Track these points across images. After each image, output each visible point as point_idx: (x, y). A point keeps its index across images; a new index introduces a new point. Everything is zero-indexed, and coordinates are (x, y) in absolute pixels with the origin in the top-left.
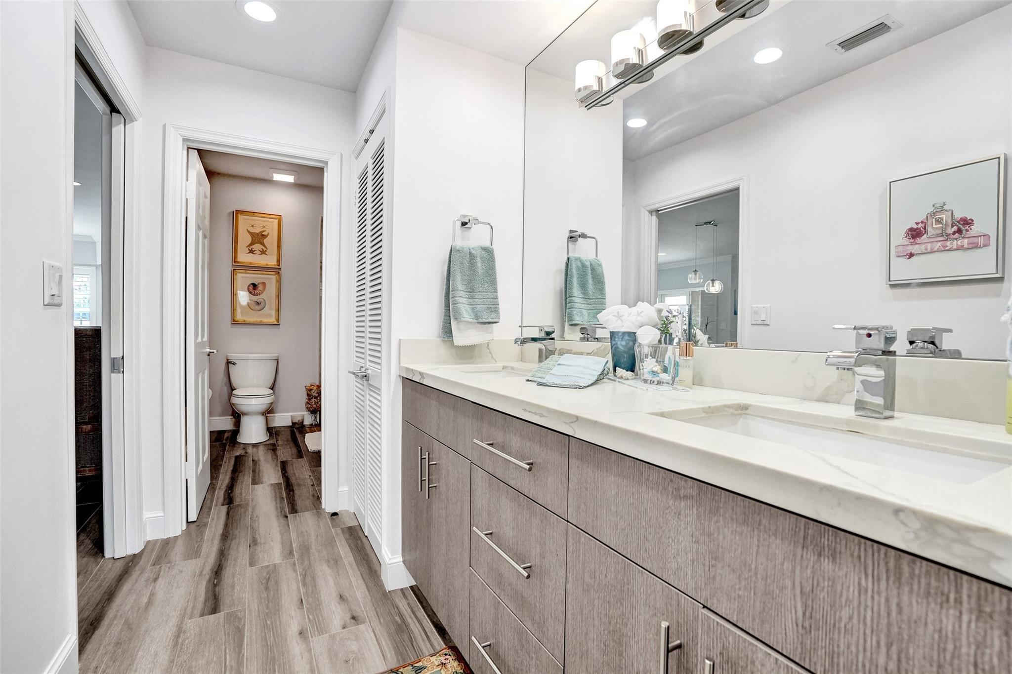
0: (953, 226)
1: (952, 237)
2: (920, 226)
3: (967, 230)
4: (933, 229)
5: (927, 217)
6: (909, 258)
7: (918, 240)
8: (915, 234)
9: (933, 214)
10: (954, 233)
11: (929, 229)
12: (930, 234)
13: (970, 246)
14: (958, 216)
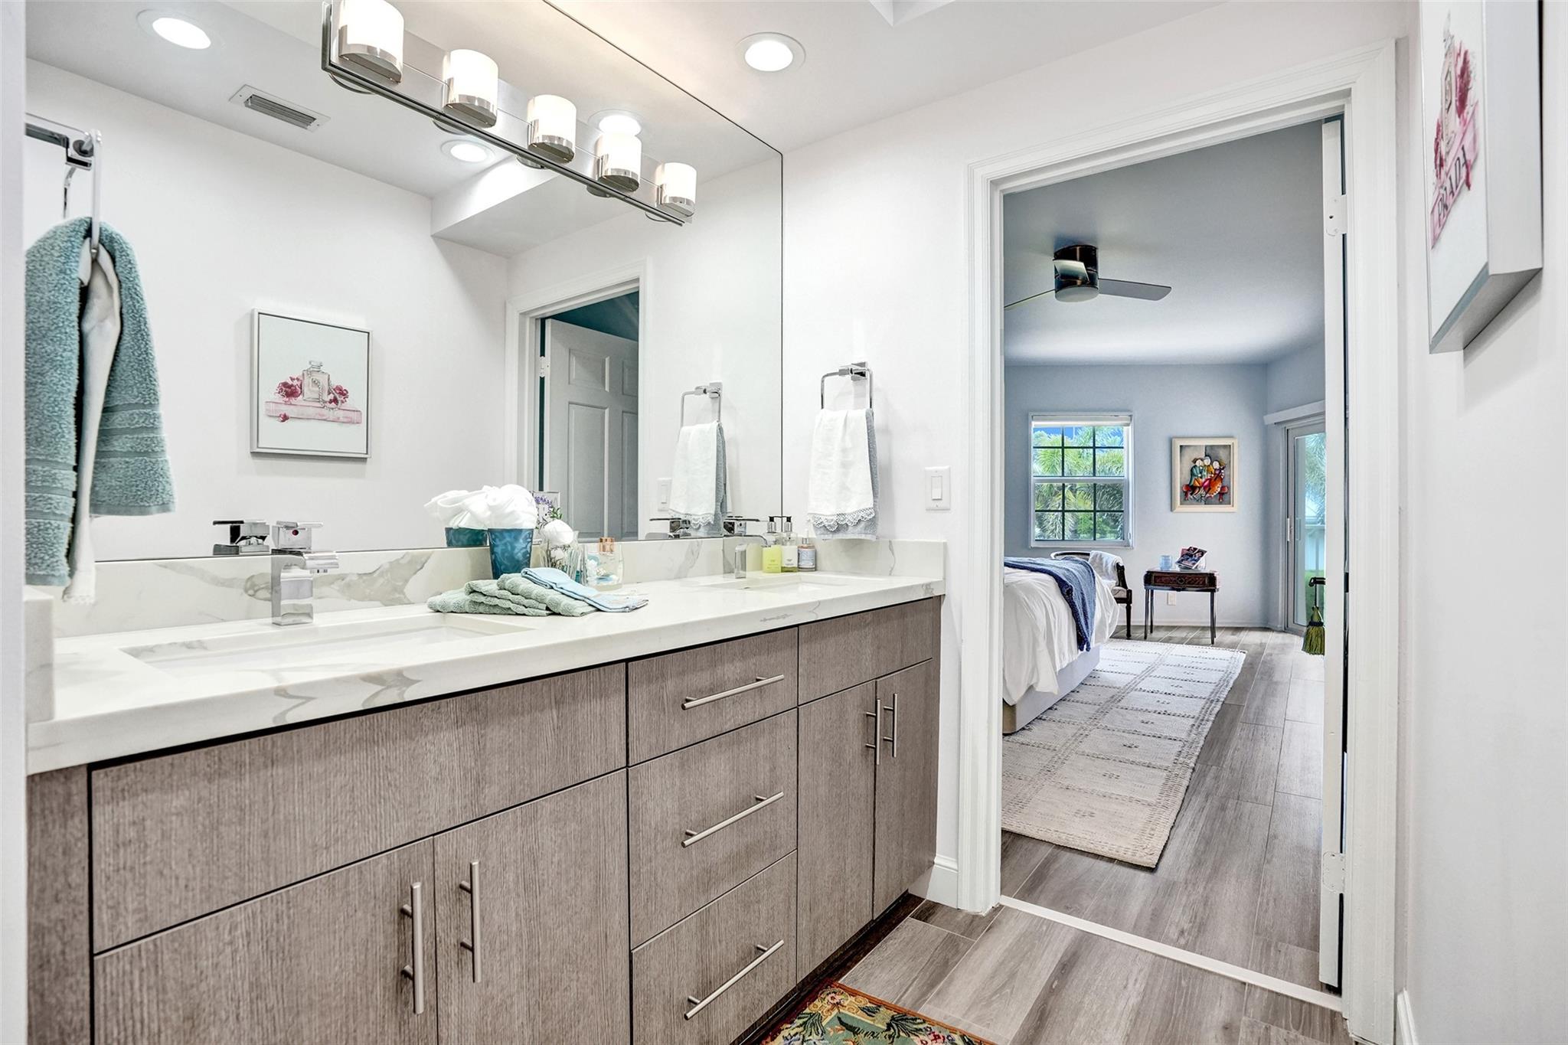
0: (329, 393)
1: (328, 405)
2: (295, 383)
3: (343, 402)
4: (309, 391)
5: (303, 375)
6: (283, 421)
7: (293, 400)
8: (290, 391)
9: (309, 372)
10: (331, 402)
11: (305, 389)
12: (306, 397)
13: (345, 420)
14: (335, 383)
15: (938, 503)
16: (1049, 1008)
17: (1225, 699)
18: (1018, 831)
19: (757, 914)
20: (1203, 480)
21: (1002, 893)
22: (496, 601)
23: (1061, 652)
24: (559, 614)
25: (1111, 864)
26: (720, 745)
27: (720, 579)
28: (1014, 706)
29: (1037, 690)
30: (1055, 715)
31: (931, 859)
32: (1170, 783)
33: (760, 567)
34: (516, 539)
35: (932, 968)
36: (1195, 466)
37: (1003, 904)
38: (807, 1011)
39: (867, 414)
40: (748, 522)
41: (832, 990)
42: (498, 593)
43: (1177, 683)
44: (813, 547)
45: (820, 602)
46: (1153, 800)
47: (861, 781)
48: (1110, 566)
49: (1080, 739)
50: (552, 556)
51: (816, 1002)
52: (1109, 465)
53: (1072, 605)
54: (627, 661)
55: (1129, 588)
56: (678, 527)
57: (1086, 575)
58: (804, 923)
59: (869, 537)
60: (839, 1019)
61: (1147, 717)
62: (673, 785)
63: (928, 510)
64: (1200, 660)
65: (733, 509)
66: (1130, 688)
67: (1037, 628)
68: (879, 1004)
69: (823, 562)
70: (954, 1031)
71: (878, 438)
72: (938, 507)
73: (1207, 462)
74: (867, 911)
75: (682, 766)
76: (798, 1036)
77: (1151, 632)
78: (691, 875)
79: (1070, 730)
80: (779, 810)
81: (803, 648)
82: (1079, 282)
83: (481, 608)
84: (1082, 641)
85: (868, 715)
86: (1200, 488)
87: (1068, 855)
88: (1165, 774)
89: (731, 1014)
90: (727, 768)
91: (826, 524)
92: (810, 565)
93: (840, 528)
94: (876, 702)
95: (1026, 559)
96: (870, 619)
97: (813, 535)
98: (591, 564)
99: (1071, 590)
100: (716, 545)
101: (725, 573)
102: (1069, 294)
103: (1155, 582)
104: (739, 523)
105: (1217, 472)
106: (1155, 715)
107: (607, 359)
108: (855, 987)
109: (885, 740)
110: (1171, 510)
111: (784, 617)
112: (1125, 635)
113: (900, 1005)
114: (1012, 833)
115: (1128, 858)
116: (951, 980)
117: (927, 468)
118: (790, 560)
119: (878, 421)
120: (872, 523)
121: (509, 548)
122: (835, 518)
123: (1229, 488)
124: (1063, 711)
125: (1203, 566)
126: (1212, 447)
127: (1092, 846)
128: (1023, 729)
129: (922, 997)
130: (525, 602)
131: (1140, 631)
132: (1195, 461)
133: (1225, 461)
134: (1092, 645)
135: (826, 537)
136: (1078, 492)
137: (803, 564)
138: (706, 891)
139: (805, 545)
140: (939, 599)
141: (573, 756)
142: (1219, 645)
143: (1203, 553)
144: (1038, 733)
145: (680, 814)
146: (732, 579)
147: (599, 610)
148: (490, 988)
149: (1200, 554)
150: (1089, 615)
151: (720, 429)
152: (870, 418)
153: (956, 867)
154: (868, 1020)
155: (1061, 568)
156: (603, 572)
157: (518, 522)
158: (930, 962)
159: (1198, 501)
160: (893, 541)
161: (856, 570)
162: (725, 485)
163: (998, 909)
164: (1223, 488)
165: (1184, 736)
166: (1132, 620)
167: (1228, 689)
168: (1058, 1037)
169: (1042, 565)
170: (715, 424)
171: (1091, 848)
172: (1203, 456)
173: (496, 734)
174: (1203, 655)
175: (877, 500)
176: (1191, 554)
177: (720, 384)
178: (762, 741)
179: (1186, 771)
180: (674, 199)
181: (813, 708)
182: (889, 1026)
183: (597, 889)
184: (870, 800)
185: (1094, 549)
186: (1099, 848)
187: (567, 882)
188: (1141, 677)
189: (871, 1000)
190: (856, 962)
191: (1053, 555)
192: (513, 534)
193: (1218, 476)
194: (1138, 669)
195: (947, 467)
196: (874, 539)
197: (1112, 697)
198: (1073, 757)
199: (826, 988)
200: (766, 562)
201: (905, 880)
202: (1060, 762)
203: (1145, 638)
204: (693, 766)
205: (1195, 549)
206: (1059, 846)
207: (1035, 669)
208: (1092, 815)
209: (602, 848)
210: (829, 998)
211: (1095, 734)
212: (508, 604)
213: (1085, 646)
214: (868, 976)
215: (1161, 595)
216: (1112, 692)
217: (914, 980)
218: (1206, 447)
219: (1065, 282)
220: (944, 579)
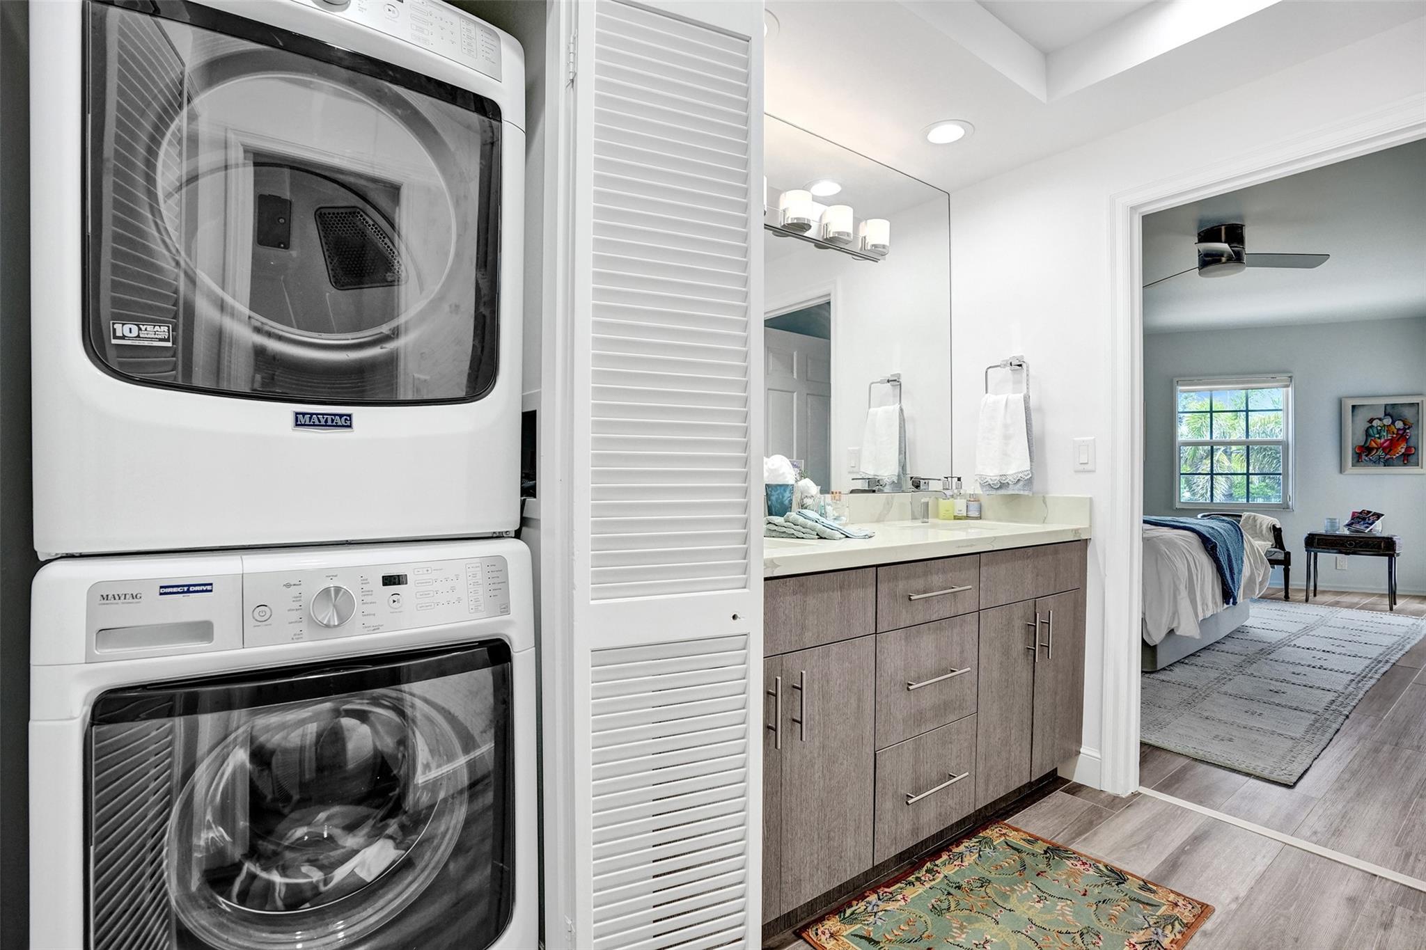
15: (1083, 466)
16: (1180, 861)
17: (1397, 661)
18: (1156, 744)
19: (950, 751)
20: (1382, 440)
21: (1140, 785)
22: (784, 529)
23: (1204, 604)
24: (825, 538)
25: (1248, 778)
26: (929, 629)
27: (909, 523)
28: (1155, 646)
29: (1178, 633)
30: (1199, 661)
31: (1077, 749)
32: (1317, 725)
33: (937, 516)
34: (785, 491)
35: (1079, 824)
36: (1372, 427)
37: (1141, 792)
38: (981, 835)
39: (1025, 397)
40: (930, 481)
41: (999, 826)
42: (786, 524)
43: (1337, 642)
44: (978, 501)
45: (995, 537)
46: (1298, 736)
47: (1022, 673)
48: (1264, 527)
49: (1223, 682)
50: (805, 502)
51: (987, 831)
52: (1271, 426)
53: (1216, 560)
54: (877, 566)
55: (1287, 550)
56: (873, 486)
57: (1233, 534)
58: (981, 768)
59: (1026, 493)
60: (1006, 843)
61: (1298, 669)
62: (901, 650)
63: (1076, 472)
64: (1371, 624)
65: (911, 471)
66: (1281, 644)
67: (1179, 579)
68: (1037, 839)
69: (986, 512)
70: (1099, 862)
71: (1034, 416)
72: (1084, 469)
73: (1388, 421)
74: (1026, 774)
75: (906, 638)
76: (975, 847)
77: (1315, 595)
78: (911, 713)
79: (1213, 674)
80: (965, 682)
81: (983, 569)
82: (1224, 259)
83: (774, 534)
84: (1228, 595)
85: (1029, 625)
86: (1377, 449)
87: (1204, 767)
88: (1313, 717)
89: (932, 815)
90: (933, 645)
91: (991, 483)
92: (976, 514)
93: (1002, 486)
94: (1036, 615)
95: (1169, 518)
96: (1031, 553)
97: (979, 491)
98: (829, 509)
99: (1215, 546)
100: (905, 498)
101: (912, 519)
102: (1215, 270)
103: (1318, 544)
104: (924, 481)
105: (1401, 432)
106: (1311, 668)
107: (795, 354)
108: (1018, 826)
109: (1042, 646)
110: (1341, 472)
111: (972, 546)
112: (1283, 597)
113: (1054, 841)
114: (1150, 745)
115: (1266, 774)
116: (1095, 834)
117: (1075, 439)
118: (961, 511)
119: (1032, 403)
120: (1029, 482)
121: (781, 497)
122: (998, 478)
123: (1416, 449)
124: (1204, 658)
125: (1379, 529)
126: (1394, 405)
127: (1229, 762)
128: (1164, 669)
129: (1073, 839)
130: (803, 530)
131: (1301, 595)
132: (1371, 421)
133: (1411, 420)
134: (1240, 600)
135: (991, 492)
136: (1233, 455)
137: (972, 514)
138: (919, 725)
139: (972, 499)
140: (1086, 542)
141: (848, 621)
142: (1400, 612)
143: (1379, 516)
144: (1179, 673)
145: (905, 671)
146: (918, 523)
147: (847, 537)
148: (805, 750)
149: (1375, 517)
150: (1236, 571)
151: (901, 410)
152: (1026, 400)
153: (1099, 757)
154: (1029, 847)
155: (1204, 526)
156: (836, 515)
157: (787, 480)
158: (1078, 820)
159: (1376, 462)
160: (1047, 496)
161: (1014, 518)
162: (905, 453)
163: (1135, 795)
164: (1408, 448)
165: (1340, 688)
166: (1291, 582)
167: (1403, 652)
168: (1188, 879)
169: (1188, 523)
170: (897, 407)
171: (1228, 763)
172: (1382, 415)
173: (812, 602)
174: (1375, 620)
175: (1033, 464)
176: (1364, 517)
177: (899, 374)
178: (955, 631)
179: (1336, 718)
180: (875, 246)
181: (989, 614)
182: (1046, 852)
183: (859, 706)
184: (1030, 689)
185: (1247, 511)
186: (1236, 764)
187: (843, 698)
188: (1297, 635)
189: (1030, 835)
190: (1017, 813)
191: (1199, 516)
192: (783, 488)
193: (1402, 436)
194: (1294, 628)
195: (1093, 438)
196: (1031, 495)
197: (1261, 650)
198: (1215, 695)
199: (995, 824)
200: (942, 511)
201: (1057, 759)
202: (1201, 697)
203: (1307, 600)
204: (913, 640)
205: (1369, 512)
206: (1196, 760)
207: (1175, 613)
208: (1231, 740)
209: (862, 681)
210: (997, 830)
211: (1239, 679)
212: (793, 531)
213: (1231, 600)
214: (1027, 821)
215: (1326, 559)
216: (1261, 646)
217: (1064, 829)
218: (1386, 406)
219: (1208, 261)
220: (1090, 526)
